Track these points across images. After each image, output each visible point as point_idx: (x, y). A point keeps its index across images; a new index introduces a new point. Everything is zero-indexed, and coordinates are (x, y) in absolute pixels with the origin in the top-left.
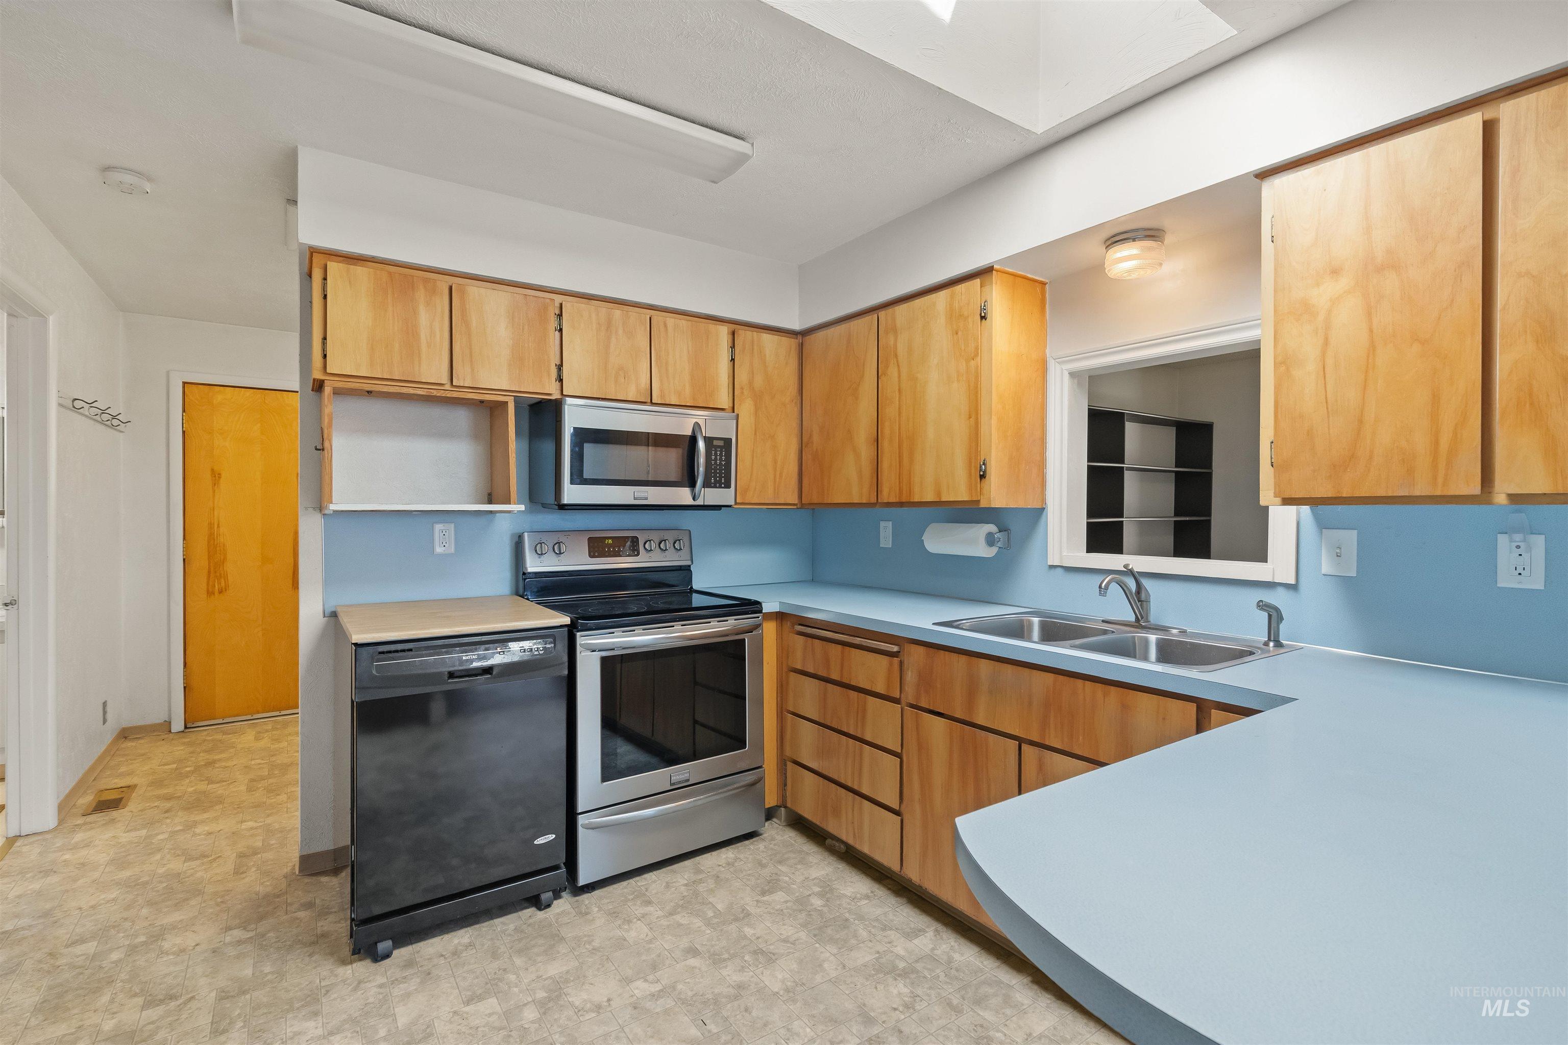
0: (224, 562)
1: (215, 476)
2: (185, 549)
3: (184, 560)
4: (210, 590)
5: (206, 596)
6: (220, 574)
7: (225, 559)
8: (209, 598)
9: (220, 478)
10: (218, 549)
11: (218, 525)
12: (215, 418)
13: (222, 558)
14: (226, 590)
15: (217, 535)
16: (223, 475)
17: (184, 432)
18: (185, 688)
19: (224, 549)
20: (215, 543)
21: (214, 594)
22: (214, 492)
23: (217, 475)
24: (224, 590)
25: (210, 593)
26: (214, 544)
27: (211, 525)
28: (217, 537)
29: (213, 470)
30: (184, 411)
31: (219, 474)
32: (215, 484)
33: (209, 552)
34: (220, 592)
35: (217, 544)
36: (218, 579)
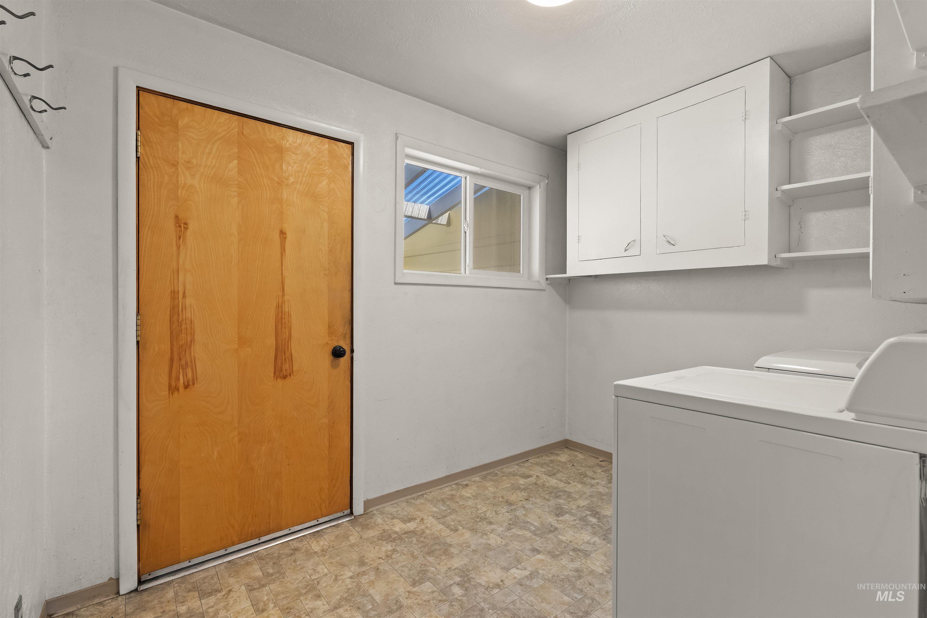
0: (190, 347)
1: (180, 226)
2: (139, 326)
3: (138, 342)
4: (173, 384)
5: (168, 393)
6: (187, 363)
7: (192, 341)
8: (171, 396)
9: (186, 229)
10: (183, 327)
11: (184, 293)
12: (180, 145)
13: (189, 340)
14: (194, 384)
15: (182, 308)
16: (191, 226)
17: (138, 158)
18: (138, 526)
19: (191, 328)
20: (180, 320)
21: (178, 390)
22: (179, 248)
23: (182, 225)
24: (191, 383)
25: (173, 389)
26: (178, 321)
27: (174, 294)
28: (182, 311)
29: (177, 217)
30: (138, 128)
31: (185, 224)
32: (180, 237)
33: (171, 333)
34: (186, 387)
35: (182, 320)
36: (183, 369)
